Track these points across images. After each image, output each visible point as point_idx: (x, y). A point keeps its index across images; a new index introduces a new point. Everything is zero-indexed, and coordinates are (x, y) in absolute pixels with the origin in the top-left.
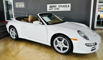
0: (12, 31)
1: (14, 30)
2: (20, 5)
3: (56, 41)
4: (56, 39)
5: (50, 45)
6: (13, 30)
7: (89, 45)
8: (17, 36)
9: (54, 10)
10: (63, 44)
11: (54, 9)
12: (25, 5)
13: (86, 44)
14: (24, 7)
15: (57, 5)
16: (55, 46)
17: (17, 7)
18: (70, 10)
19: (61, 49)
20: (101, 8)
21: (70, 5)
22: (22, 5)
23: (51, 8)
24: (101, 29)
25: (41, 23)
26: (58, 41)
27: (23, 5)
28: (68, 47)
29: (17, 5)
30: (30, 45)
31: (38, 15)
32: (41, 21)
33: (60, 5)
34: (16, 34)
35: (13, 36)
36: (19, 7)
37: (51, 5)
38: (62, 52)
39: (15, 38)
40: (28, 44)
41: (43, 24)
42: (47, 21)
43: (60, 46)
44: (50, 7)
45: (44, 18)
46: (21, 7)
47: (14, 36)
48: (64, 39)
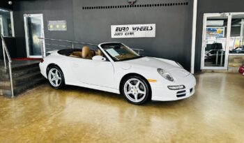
0: (53, 74)
1: (57, 71)
2: (58, 26)
3: (128, 85)
4: (128, 82)
5: (118, 92)
6: (54, 72)
7: (174, 88)
8: (62, 81)
9: (123, 36)
10: (138, 89)
11: (124, 33)
12: (68, 26)
13: (168, 87)
14: (65, 30)
15: (130, 27)
16: (126, 93)
17: (51, 30)
18: (154, 36)
19: (136, 96)
20: (218, 30)
21: (154, 26)
22: (61, 26)
23: (118, 32)
24: (213, 72)
25: (105, 59)
26: (131, 85)
27: (64, 26)
28: (144, 93)
29: (51, 26)
30: (85, 96)
31: (99, 46)
32: (104, 56)
33: (135, 26)
34: (60, 78)
35: (54, 82)
36: (56, 30)
37: (119, 26)
38: (137, 101)
39: (57, 85)
40: (82, 94)
41: (108, 60)
42: (113, 56)
43: (133, 93)
44: (116, 30)
45: (108, 50)
46: (60, 30)
47: (57, 81)
48: (139, 81)
